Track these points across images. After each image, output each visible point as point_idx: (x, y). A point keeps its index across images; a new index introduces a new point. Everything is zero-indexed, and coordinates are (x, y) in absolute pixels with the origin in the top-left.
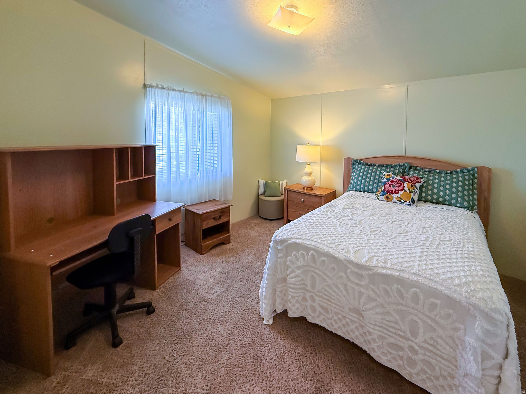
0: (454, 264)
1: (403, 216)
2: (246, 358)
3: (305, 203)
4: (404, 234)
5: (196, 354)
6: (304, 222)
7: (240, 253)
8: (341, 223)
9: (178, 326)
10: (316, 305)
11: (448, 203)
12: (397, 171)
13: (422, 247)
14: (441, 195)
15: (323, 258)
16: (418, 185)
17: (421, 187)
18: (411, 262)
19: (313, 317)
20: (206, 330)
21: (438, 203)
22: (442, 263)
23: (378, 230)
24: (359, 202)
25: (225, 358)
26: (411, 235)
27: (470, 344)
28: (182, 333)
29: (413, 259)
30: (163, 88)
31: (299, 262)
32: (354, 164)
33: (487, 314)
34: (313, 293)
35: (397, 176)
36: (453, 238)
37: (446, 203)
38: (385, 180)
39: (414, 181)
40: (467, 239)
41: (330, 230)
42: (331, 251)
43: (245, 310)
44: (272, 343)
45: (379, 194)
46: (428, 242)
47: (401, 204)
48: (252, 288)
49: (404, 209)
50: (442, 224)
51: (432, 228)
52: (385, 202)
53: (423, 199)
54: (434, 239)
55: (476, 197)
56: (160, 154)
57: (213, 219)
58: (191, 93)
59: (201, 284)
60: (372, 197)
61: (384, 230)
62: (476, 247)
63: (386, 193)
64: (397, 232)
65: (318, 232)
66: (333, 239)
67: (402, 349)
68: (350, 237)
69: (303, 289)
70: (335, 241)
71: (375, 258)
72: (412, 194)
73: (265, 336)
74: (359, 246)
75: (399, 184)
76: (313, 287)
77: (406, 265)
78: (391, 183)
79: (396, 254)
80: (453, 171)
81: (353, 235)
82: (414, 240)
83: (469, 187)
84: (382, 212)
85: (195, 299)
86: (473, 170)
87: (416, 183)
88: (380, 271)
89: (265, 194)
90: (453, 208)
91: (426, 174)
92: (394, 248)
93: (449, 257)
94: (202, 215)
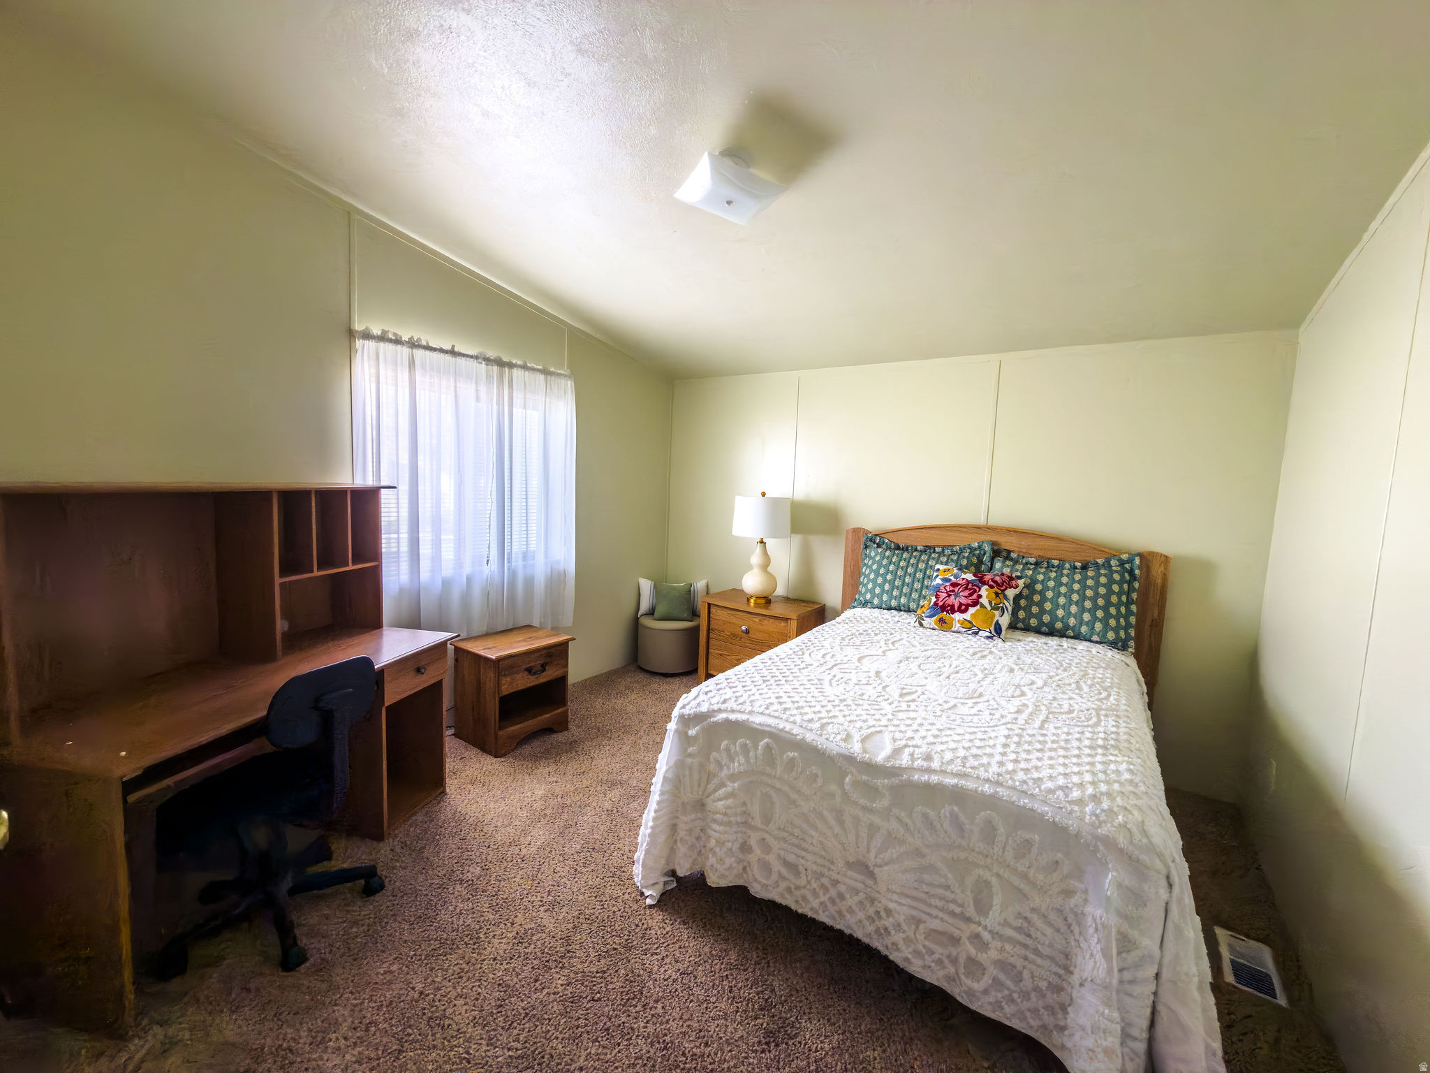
0: (1075, 760)
1: (974, 662)
2: (609, 979)
3: (750, 635)
4: (974, 700)
5: (491, 976)
6: (750, 675)
7: (592, 752)
8: (835, 676)
9: (444, 916)
10: (771, 858)
11: (1072, 634)
12: (965, 562)
13: (1009, 726)
14: (1060, 616)
15: (791, 754)
16: (1011, 593)
17: (1017, 598)
18: (984, 757)
19: (765, 886)
20: (512, 924)
21: (1051, 633)
22: (1051, 758)
23: (917, 691)
24: (877, 632)
25: (560, 982)
26: (988, 701)
27: (1094, 920)
28: (455, 933)
29: (988, 750)
30: (397, 341)
31: (736, 764)
32: (866, 547)
33: (1130, 857)
34: (767, 832)
35: (965, 573)
36: (1076, 707)
37: (1070, 633)
38: (938, 581)
39: (1003, 584)
40: (1107, 710)
41: (810, 693)
42: (809, 737)
43: (606, 879)
44: (668, 945)
45: (924, 613)
46: (1024, 716)
47: (970, 637)
48: (622, 831)
49: (977, 646)
50: (1057, 678)
51: (1034, 687)
52: (936, 633)
53: (1020, 625)
54: (1036, 710)
55: (1133, 620)
56: (392, 510)
57: (526, 673)
58: (472, 357)
59: (499, 824)
60: (908, 621)
61: (931, 692)
62: (1124, 725)
63: (940, 610)
64: (959, 696)
65: (781, 697)
66: (814, 712)
67: (955, 941)
68: (854, 707)
69: (745, 823)
70: (819, 715)
71: (907, 751)
72: (997, 613)
73: (653, 932)
74: (874, 726)
75: (970, 589)
76: (767, 819)
77: (972, 762)
78: (952, 588)
79: (953, 741)
80: (1087, 564)
81: (861, 702)
82: (993, 712)
83: (1119, 598)
84: (929, 653)
85: (484, 857)
86: (1130, 561)
87: (1006, 589)
88: (916, 777)
89: (653, 614)
90: (1082, 646)
91: (1029, 569)
92: (949, 729)
93: (1065, 746)
94: (500, 660)
